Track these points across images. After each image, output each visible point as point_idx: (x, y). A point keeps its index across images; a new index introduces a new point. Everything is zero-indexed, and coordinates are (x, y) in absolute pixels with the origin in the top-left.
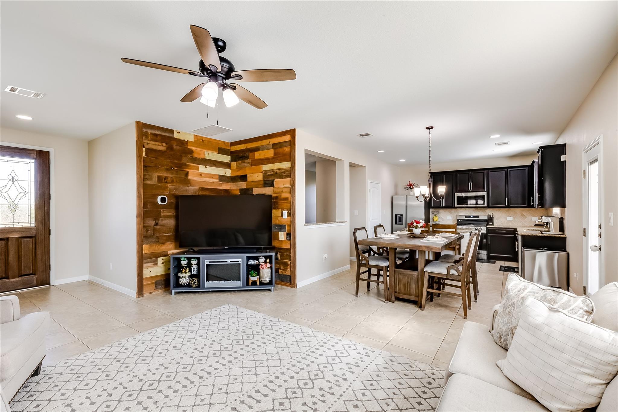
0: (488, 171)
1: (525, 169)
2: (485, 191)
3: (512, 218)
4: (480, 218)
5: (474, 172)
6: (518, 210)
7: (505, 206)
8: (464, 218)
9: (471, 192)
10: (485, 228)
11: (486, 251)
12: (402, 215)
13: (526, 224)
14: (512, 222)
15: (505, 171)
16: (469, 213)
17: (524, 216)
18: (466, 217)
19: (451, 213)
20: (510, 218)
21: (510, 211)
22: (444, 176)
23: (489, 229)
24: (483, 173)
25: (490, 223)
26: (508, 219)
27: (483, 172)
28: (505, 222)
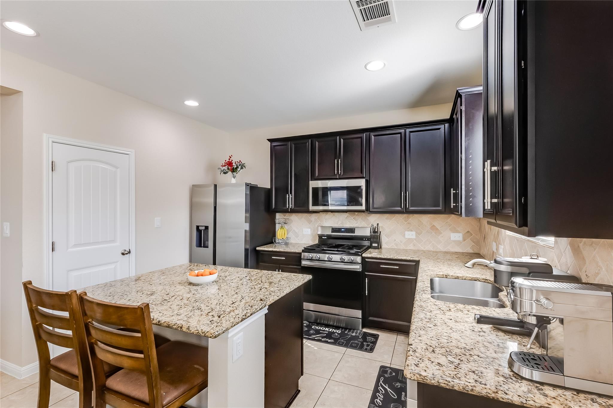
0: (370, 134)
1: (439, 129)
2: (363, 178)
3: (414, 233)
4: (357, 233)
5: (344, 137)
6: (425, 219)
7: (400, 209)
8: (329, 232)
9: (340, 179)
10: (359, 259)
11: (361, 311)
12: (207, 228)
13: (441, 248)
14: (415, 241)
15: (400, 133)
16: (340, 222)
17: (437, 229)
18: (334, 230)
19: (310, 222)
20: (411, 235)
21: (410, 219)
22: (293, 145)
23: (367, 260)
24: (360, 140)
25: (374, 245)
26: (407, 237)
27: (361, 138)
28: (401, 242)
